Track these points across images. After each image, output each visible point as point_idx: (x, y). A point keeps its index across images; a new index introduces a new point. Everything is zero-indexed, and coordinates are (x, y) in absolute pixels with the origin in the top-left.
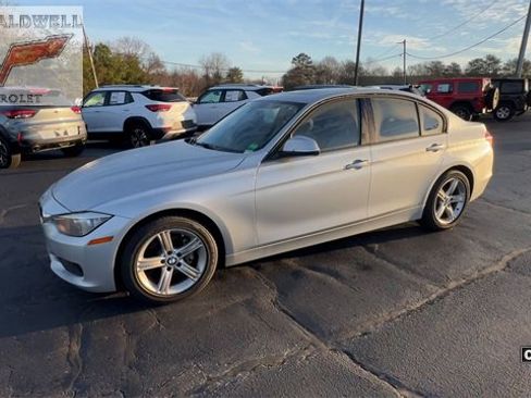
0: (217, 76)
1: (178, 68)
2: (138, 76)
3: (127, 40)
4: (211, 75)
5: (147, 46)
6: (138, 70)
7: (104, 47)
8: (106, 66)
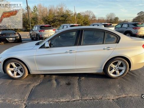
0: (111, 20)
1: (100, 18)
2: (87, 21)
3: (87, 11)
4: (109, 20)
5: (92, 12)
6: (87, 19)
7: (80, 14)
8: (79, 18)
